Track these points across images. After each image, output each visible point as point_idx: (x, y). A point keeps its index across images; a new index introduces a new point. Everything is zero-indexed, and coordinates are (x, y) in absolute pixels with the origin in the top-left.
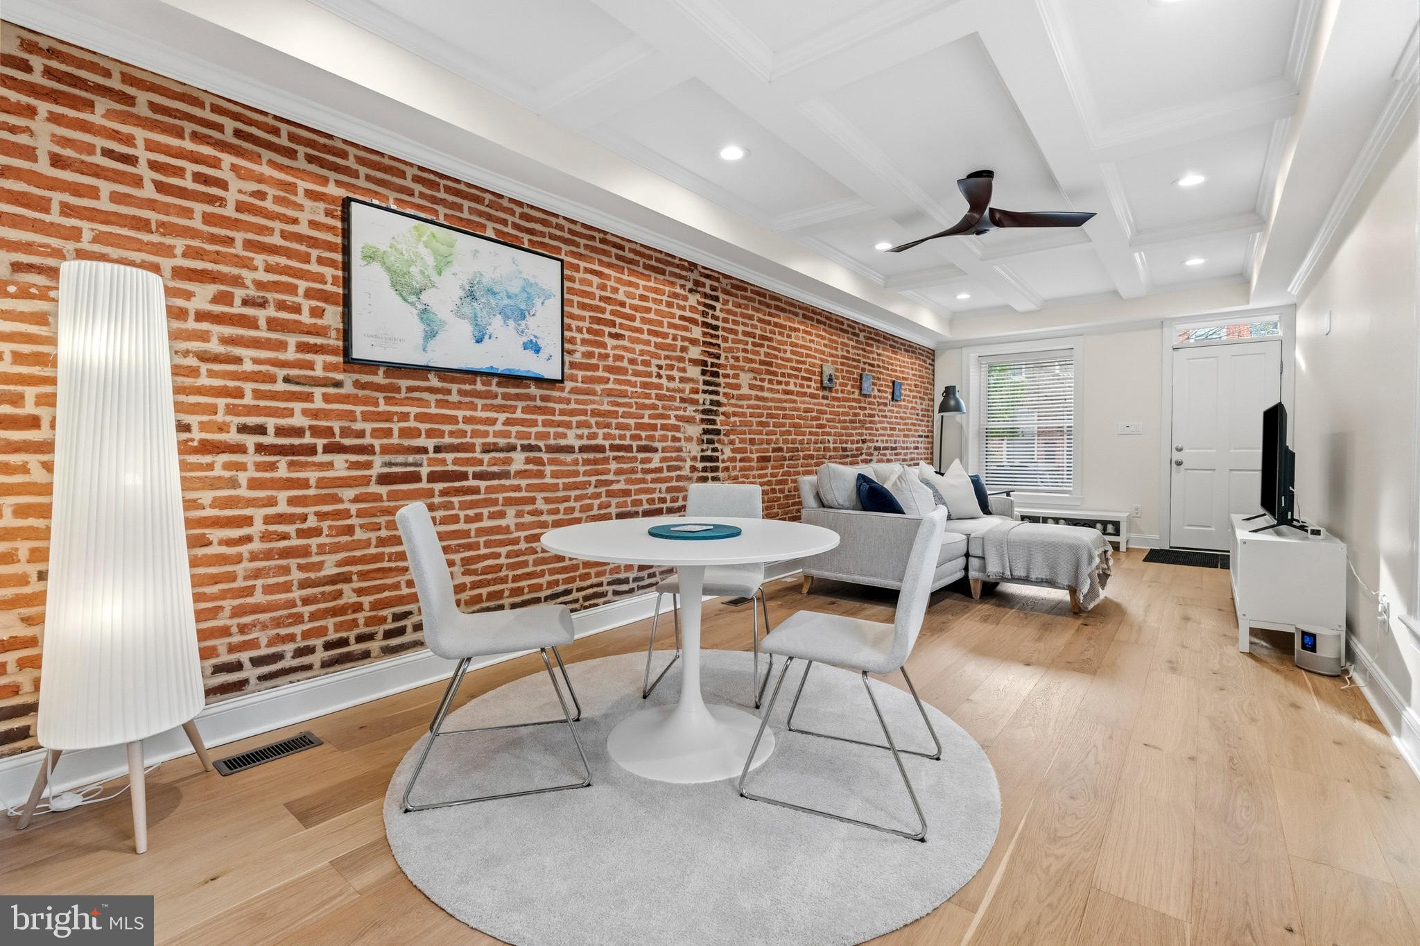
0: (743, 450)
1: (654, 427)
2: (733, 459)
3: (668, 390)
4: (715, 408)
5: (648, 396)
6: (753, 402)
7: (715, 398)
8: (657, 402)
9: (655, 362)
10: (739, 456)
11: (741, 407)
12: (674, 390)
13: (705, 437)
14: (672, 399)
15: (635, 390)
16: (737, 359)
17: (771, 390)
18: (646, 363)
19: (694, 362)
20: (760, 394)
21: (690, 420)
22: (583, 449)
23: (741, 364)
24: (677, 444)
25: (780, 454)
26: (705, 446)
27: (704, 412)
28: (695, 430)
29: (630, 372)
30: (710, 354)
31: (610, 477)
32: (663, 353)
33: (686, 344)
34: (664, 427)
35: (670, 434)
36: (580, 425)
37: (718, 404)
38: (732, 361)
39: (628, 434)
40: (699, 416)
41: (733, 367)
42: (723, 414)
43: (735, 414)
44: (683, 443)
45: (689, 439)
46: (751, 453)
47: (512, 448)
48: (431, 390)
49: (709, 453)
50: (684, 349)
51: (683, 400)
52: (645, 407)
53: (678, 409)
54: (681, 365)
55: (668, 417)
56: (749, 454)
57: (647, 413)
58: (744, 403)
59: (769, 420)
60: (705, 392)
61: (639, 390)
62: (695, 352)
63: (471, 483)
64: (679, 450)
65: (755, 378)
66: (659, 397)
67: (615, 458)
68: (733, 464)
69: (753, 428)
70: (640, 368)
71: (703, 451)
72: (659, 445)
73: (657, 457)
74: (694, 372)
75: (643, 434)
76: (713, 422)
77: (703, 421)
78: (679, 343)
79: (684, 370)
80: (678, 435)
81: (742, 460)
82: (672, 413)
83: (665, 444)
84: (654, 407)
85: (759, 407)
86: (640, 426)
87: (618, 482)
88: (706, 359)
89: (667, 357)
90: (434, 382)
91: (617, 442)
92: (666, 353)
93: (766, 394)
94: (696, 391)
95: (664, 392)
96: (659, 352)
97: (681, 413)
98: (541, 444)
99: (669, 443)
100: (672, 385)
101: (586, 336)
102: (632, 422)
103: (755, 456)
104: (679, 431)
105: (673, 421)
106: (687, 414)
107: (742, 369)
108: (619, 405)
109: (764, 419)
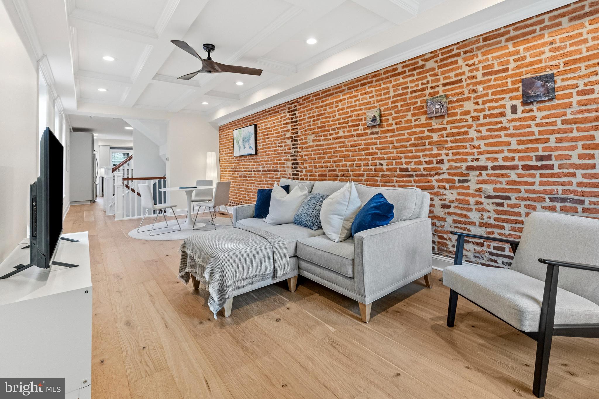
0: (312, 171)
1: (277, 164)
2: (306, 175)
3: (281, 150)
4: (296, 154)
5: (275, 154)
6: (315, 148)
7: (296, 150)
8: (278, 155)
9: (277, 142)
10: (309, 174)
11: (308, 151)
12: (283, 150)
13: (294, 166)
14: (282, 153)
15: (272, 153)
16: (305, 131)
17: (324, 140)
18: (275, 143)
19: (288, 138)
20: (318, 143)
21: (287, 160)
22: (263, 171)
23: (307, 132)
24: (284, 169)
25: (334, 173)
26: (294, 170)
27: (292, 156)
28: (289, 164)
29: (271, 147)
30: (293, 133)
31: (268, 179)
32: (279, 138)
33: (285, 133)
34: (280, 163)
35: (282, 165)
36: (263, 164)
37: (298, 152)
38: (304, 132)
39: (271, 166)
40: (291, 158)
41: (304, 135)
42: (300, 156)
43: (305, 155)
44: (286, 169)
45: (288, 167)
46: (316, 172)
47: (251, 171)
48: (243, 160)
49: (295, 172)
50: (285, 135)
51: (285, 153)
52: (275, 157)
53: (285, 156)
54: (285, 141)
55: (281, 160)
56: (314, 173)
57: (276, 159)
58: (310, 149)
59: (325, 155)
60: (293, 148)
61: (273, 152)
62: (289, 135)
63: (247, 178)
64: (285, 171)
65: (316, 136)
66: (279, 154)
67: (269, 174)
68: (306, 177)
69: (316, 160)
70: (274, 145)
71: (293, 171)
72: (279, 169)
73: (279, 173)
74: (289, 142)
75: (275, 166)
76: (296, 160)
77: (292, 160)
78: (283, 133)
79: (285, 142)
80: (284, 166)
81: (310, 176)
82: (283, 158)
83: (281, 169)
84: (277, 157)
85: (319, 150)
86: (274, 164)
87: (270, 181)
88: (292, 135)
89: (280, 139)
90: (243, 158)
91: (269, 169)
92: (280, 138)
93: (322, 143)
94: (289, 149)
95: (280, 152)
96: (278, 138)
97: (285, 158)
98: (256, 170)
99: (282, 169)
100: (282, 149)
101: (263, 140)
102: (272, 162)
103: (317, 174)
104: (284, 164)
105: (283, 161)
106: (287, 158)
107: (308, 134)
108: (269, 158)
109: (322, 155)
